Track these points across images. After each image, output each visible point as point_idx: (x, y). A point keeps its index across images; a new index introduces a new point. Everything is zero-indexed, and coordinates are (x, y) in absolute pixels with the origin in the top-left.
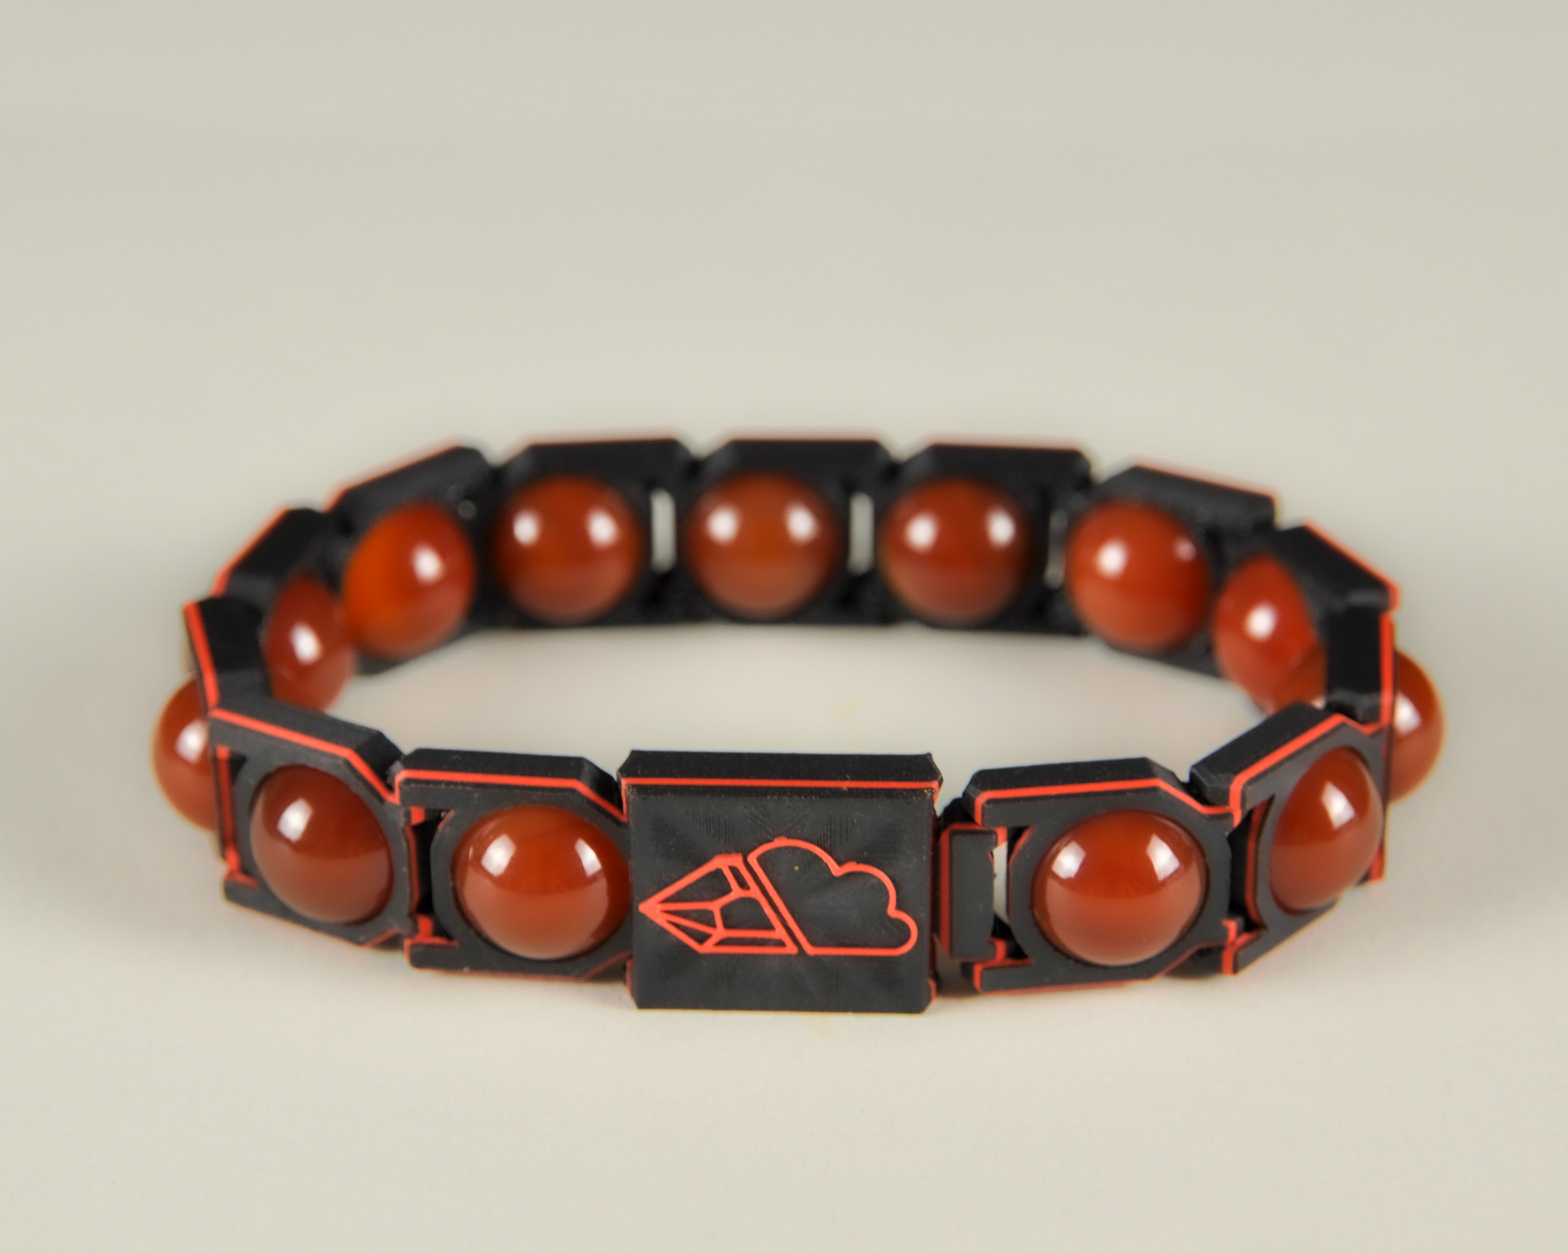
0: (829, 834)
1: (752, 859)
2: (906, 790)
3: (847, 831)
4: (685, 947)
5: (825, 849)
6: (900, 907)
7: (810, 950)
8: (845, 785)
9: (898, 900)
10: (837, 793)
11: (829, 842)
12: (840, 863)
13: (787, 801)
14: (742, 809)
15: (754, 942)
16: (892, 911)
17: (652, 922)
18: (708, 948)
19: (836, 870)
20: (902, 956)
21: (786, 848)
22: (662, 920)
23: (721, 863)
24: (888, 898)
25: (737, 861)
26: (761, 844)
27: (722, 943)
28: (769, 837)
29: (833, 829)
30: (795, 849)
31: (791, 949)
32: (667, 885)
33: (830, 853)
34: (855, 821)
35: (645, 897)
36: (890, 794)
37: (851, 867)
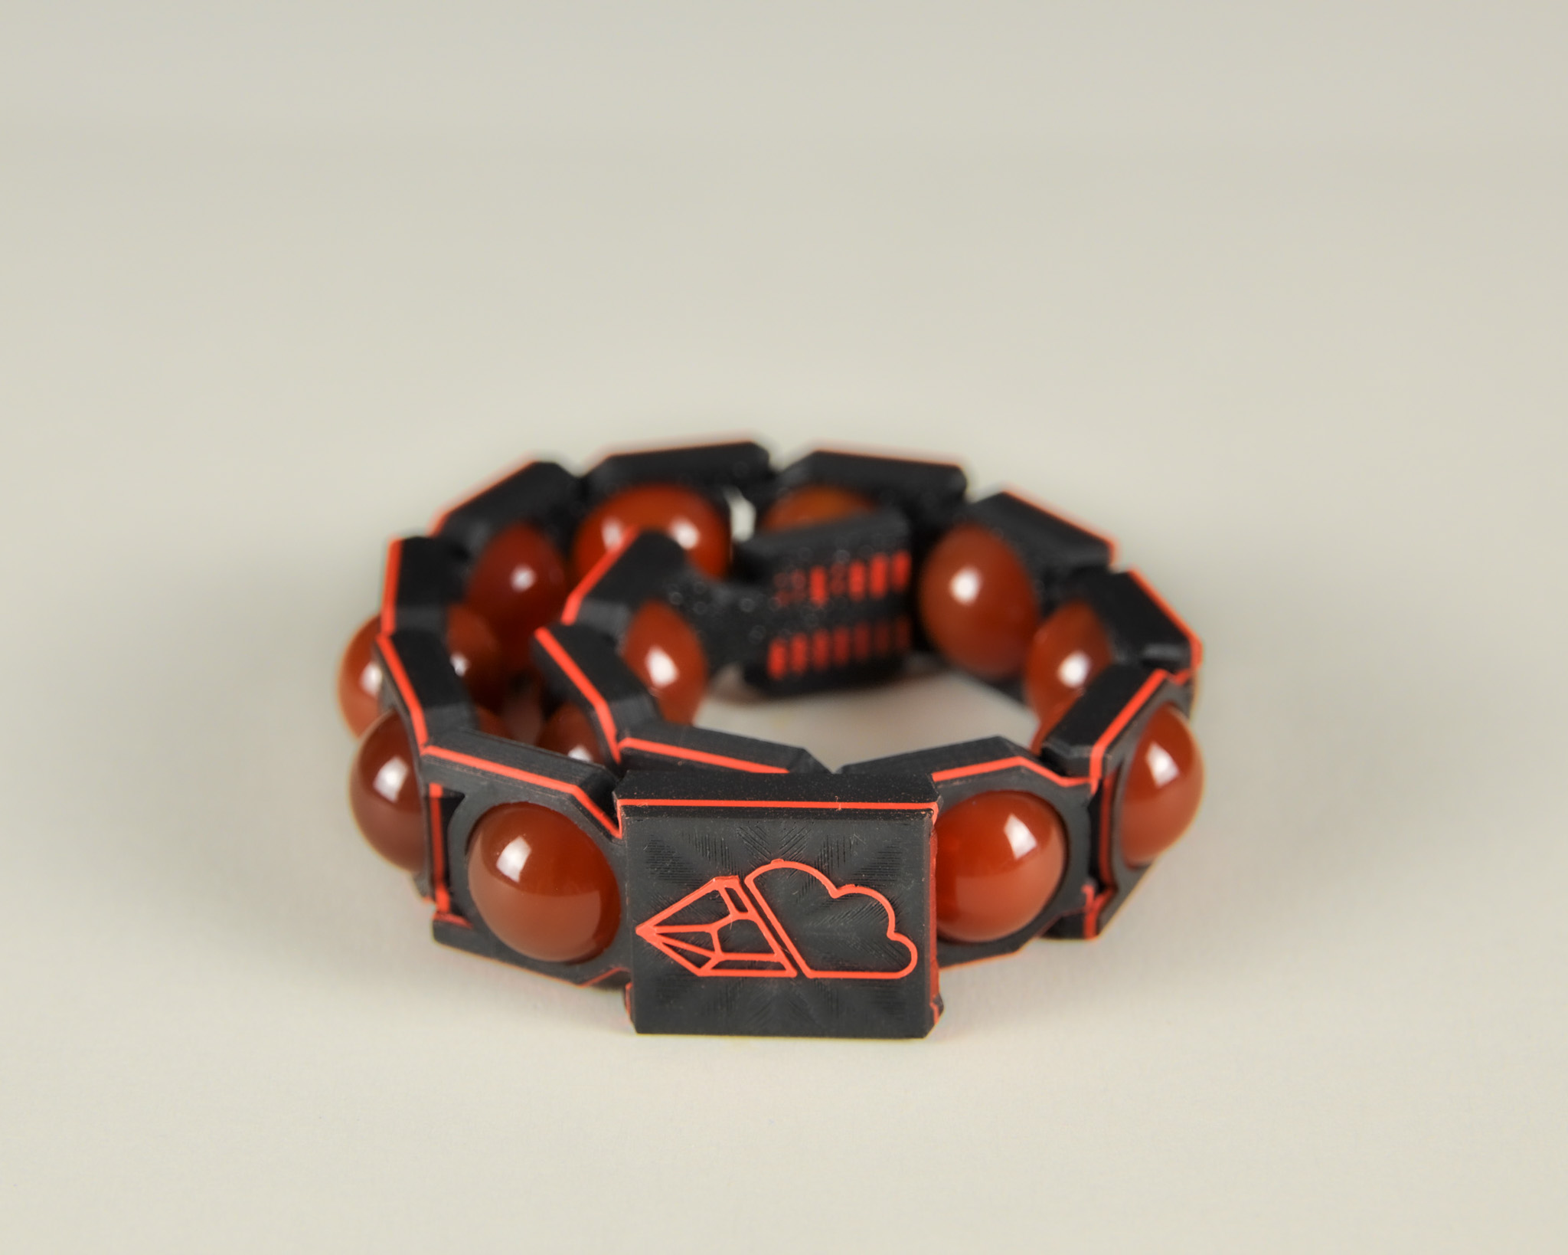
0: (826, 856)
1: (749, 881)
2: (904, 811)
3: (844, 853)
4: (684, 969)
5: (822, 871)
6: (898, 930)
7: (809, 973)
8: (840, 806)
9: (897, 923)
10: (831, 814)
11: (826, 864)
12: (838, 886)
13: (783, 823)
14: (735, 831)
15: (752, 965)
16: (891, 934)
17: (650, 945)
18: (706, 971)
19: (834, 892)
20: (903, 978)
21: (784, 869)
22: (658, 943)
23: (717, 885)
24: (888, 921)
25: (733, 883)
26: (758, 866)
27: (719, 966)
28: (766, 859)
29: (830, 850)
30: (793, 871)
31: (791, 972)
32: (664, 908)
33: (828, 876)
34: (852, 843)
35: (643, 920)
36: (887, 815)
37: (849, 889)
